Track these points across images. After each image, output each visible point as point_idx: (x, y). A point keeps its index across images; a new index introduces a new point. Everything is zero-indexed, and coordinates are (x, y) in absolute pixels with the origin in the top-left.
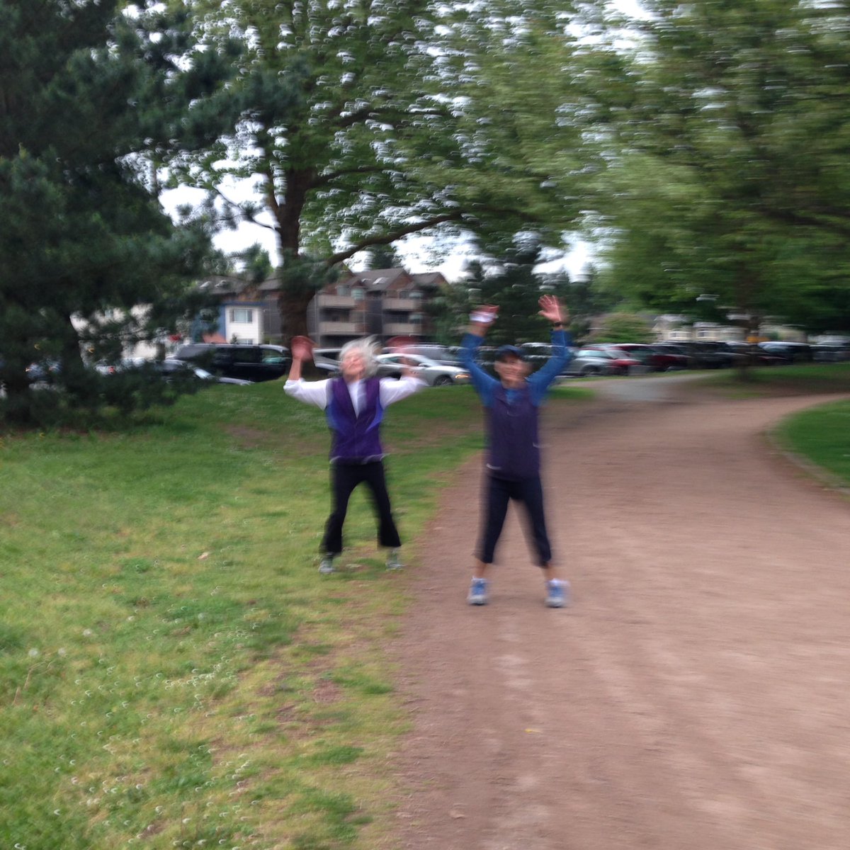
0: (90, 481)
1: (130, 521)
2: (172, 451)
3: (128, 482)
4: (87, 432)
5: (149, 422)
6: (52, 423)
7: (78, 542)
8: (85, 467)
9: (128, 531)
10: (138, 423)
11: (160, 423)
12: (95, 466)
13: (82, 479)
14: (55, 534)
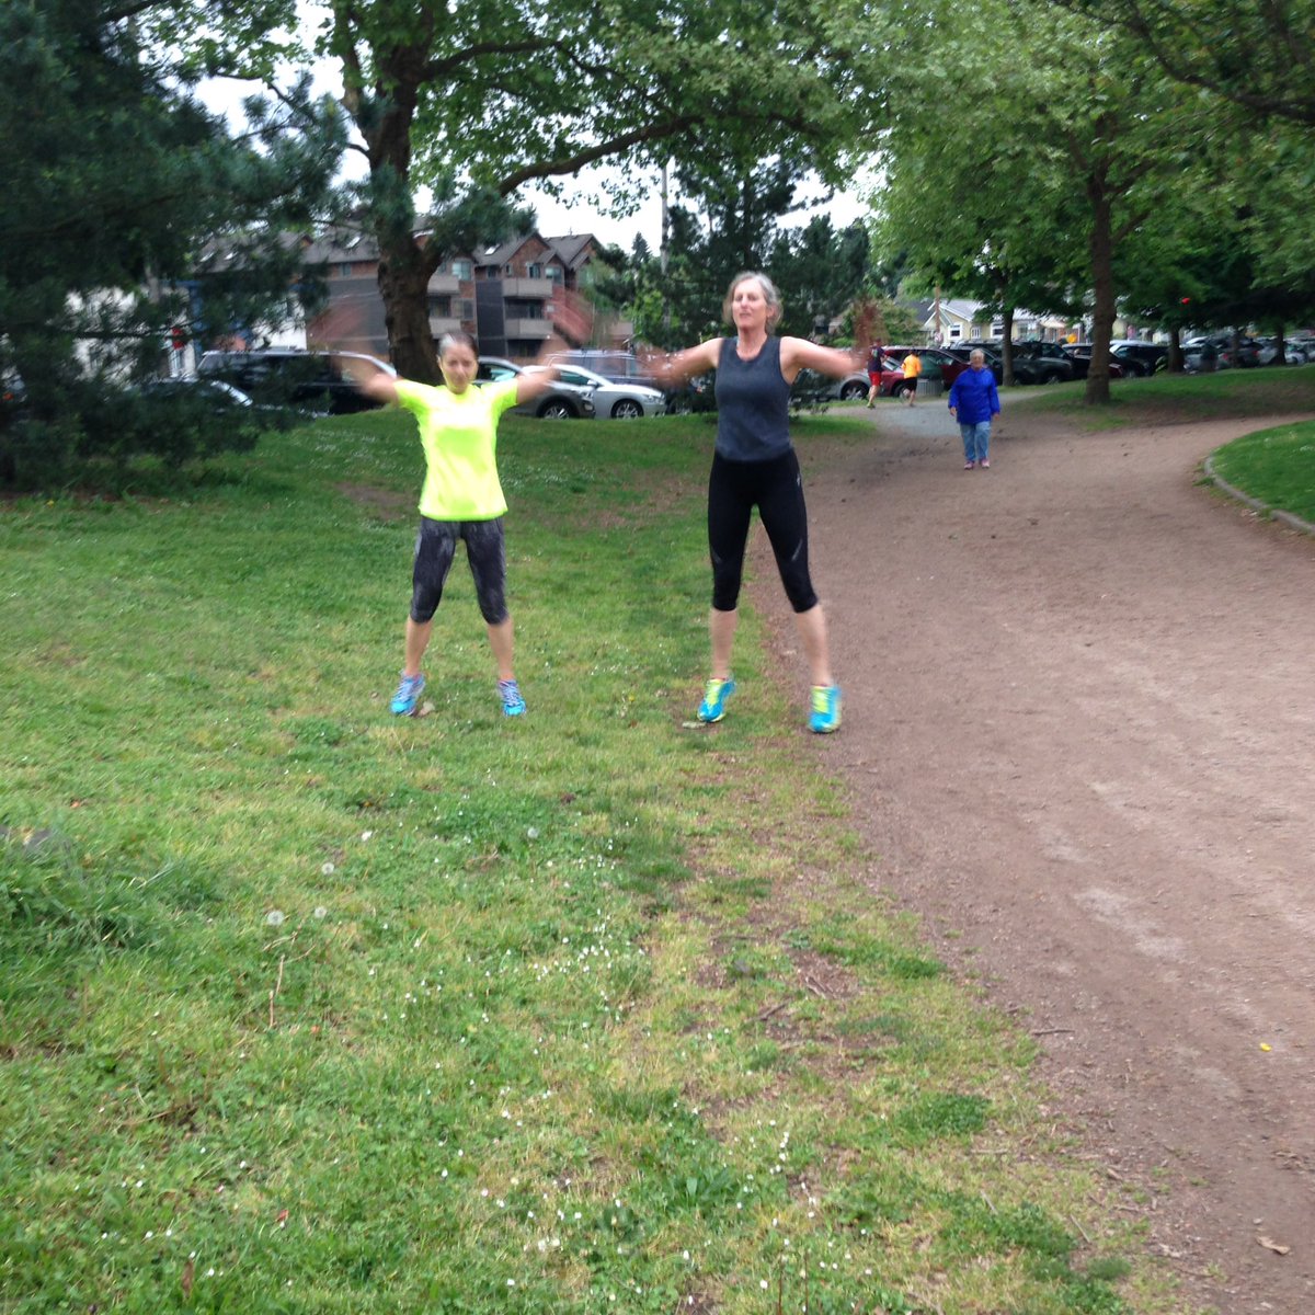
0: (167, 582)
1: (265, 652)
2: (277, 528)
3: (230, 582)
4: (119, 497)
5: (214, 480)
6: (58, 482)
7: (200, 692)
8: (147, 559)
9: (270, 669)
10: (198, 483)
11: (234, 481)
12: (162, 555)
13: (150, 579)
14: (152, 677)
